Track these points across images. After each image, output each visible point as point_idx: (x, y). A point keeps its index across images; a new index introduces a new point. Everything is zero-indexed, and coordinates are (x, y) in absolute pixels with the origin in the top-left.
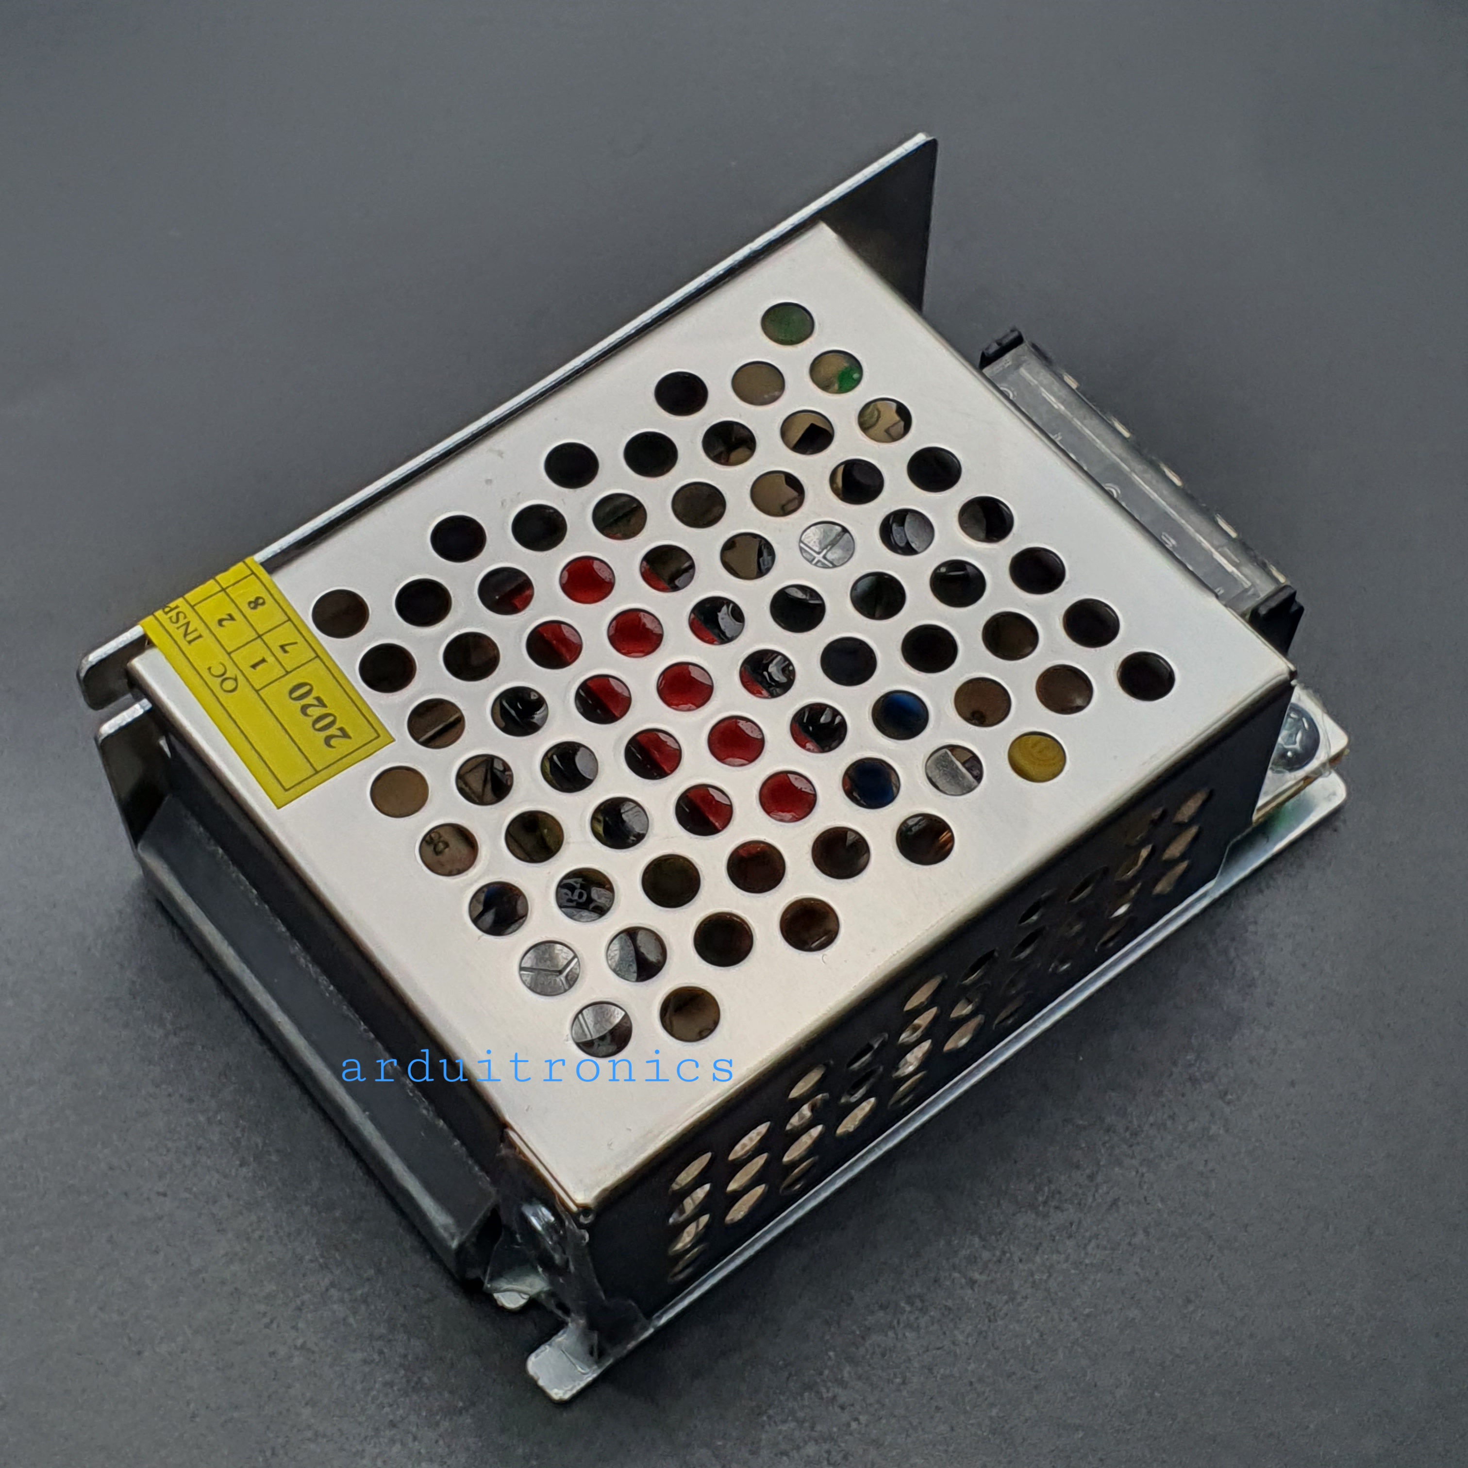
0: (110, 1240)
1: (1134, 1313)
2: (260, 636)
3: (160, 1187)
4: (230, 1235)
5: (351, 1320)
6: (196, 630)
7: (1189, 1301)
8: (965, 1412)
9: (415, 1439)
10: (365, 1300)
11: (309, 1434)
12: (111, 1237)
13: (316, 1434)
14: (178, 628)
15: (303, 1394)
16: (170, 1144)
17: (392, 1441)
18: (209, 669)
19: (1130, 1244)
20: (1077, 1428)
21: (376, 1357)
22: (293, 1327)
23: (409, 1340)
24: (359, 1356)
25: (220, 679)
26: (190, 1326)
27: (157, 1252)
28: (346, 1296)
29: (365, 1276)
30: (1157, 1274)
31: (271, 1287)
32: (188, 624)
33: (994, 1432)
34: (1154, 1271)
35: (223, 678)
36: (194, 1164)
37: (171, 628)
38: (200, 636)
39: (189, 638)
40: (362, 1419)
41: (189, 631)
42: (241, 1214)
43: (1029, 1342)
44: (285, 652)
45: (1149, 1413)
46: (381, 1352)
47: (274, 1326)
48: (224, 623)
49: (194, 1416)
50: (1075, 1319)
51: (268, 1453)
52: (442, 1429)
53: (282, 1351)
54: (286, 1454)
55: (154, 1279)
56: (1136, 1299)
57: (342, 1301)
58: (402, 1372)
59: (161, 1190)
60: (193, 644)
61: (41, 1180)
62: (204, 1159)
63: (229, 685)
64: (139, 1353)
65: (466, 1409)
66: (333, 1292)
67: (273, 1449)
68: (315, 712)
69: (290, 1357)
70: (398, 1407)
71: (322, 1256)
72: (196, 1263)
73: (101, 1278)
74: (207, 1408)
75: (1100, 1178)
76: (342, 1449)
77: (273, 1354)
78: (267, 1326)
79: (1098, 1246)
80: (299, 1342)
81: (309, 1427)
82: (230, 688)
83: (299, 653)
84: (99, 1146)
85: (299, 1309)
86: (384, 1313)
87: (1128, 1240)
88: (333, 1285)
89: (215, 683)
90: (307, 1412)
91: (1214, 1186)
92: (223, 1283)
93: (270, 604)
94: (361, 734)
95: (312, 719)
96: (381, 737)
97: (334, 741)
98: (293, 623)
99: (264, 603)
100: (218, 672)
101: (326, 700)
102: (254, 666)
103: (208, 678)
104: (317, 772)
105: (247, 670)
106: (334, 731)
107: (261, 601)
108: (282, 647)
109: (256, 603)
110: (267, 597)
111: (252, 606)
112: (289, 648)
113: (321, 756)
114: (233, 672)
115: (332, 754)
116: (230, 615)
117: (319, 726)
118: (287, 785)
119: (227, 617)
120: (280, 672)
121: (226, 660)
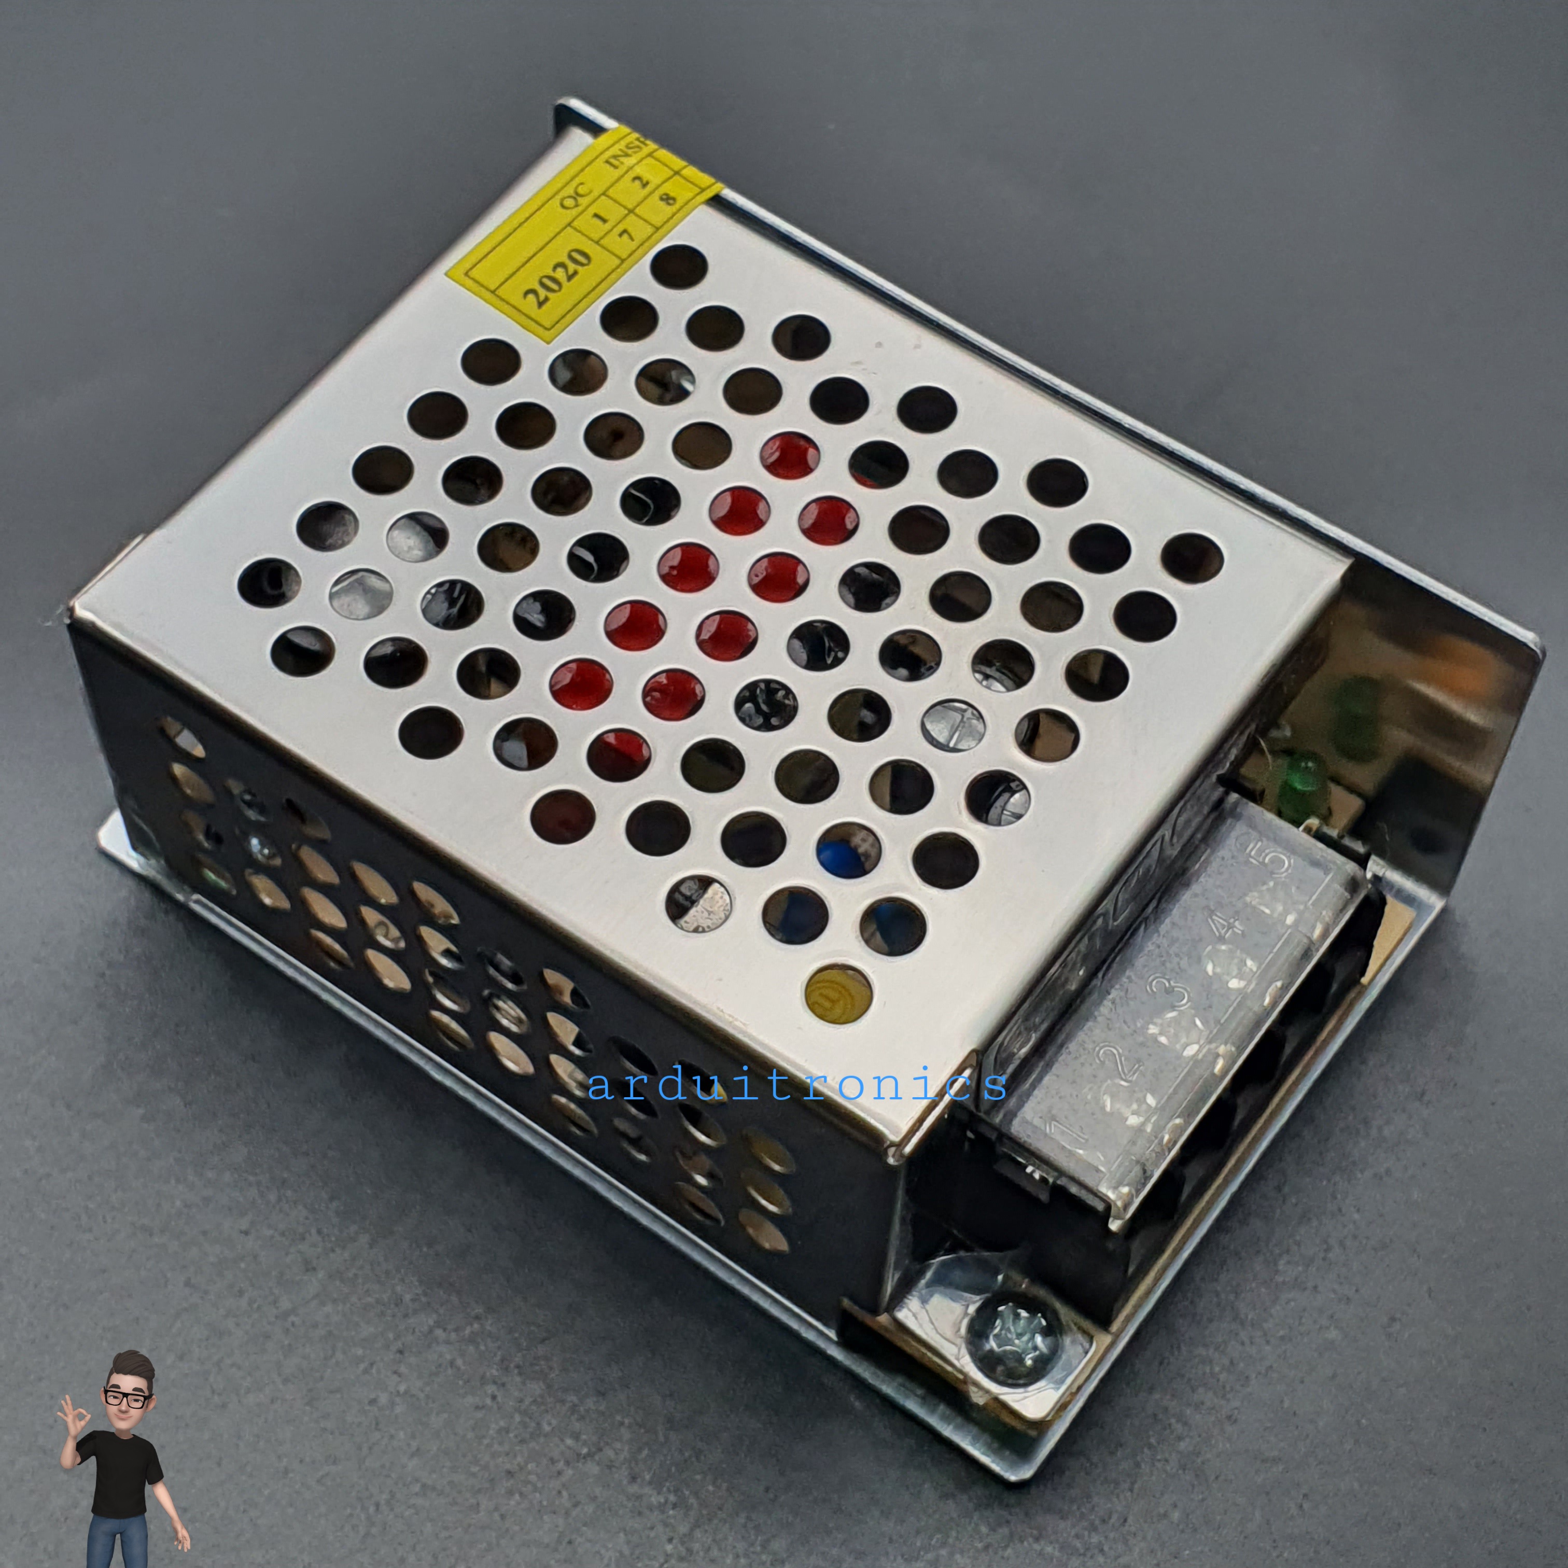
0: (188, 1283)
1: (1333, 1334)
2: (631, 211)
3: (244, 1224)
4: (321, 1274)
5: (459, 1362)
6: (622, 163)
7: (1393, 1319)
8: (1150, 1446)
9: (535, 1489)
10: (472, 1340)
11: (417, 1488)
12: (189, 1279)
13: (424, 1486)
14: (621, 150)
15: (409, 1445)
16: (251, 1178)
17: (510, 1493)
18: (582, 184)
19: (1324, 1259)
20: (1276, 1461)
21: (488, 1401)
22: (395, 1372)
23: (524, 1383)
24: (470, 1400)
25: (574, 195)
26: (279, 1375)
27: (241, 1293)
28: (453, 1336)
29: (473, 1314)
30: (1357, 1291)
31: (367, 1330)
32: (628, 156)
33: (1184, 1468)
34: (1354, 1289)
35: (577, 195)
36: (279, 1200)
37: (620, 146)
38: (617, 167)
39: (612, 161)
40: (474, 1469)
41: (619, 159)
42: (333, 1251)
43: (1217, 1369)
44: (621, 235)
45: (1356, 1442)
46: (494, 1397)
47: (374, 1371)
48: (637, 181)
49: (286, 1472)
50: (1268, 1342)
51: (372, 1509)
52: (564, 1479)
53: (383, 1399)
54: (392, 1510)
55: (238, 1325)
56: (1335, 1318)
57: (448, 1342)
58: (517, 1418)
59: (244, 1228)
61: (109, 1220)
62: (289, 1193)
63: (569, 202)
64: (224, 1406)
65: (590, 1455)
66: (439, 1332)
67: (377, 1505)
68: (560, 274)
69: (393, 1404)
70: (515, 1456)
71: (425, 1294)
72: (285, 1304)
73: (178, 1324)
74: (301, 1461)
75: (1286, 1189)
76: (454, 1503)
77: (373, 1402)
78: (366, 1371)
79: (1289, 1262)
80: (402, 1388)
81: (417, 1480)
82: (566, 205)
84: (173, 1182)
85: (401, 1352)
86: (495, 1355)
87: (1322, 1255)
88: (438, 1324)
89: (570, 191)
90: (412, 1464)
91: (1416, 1196)
92: (315, 1326)
93: (669, 210)
94: (546, 315)
95: (552, 274)
96: (548, 331)
97: (531, 297)
98: (655, 232)
99: (669, 204)
100: (581, 190)
101: (576, 279)
102: (596, 216)
103: (574, 184)
104: (493, 292)
105: (592, 210)
106: (542, 293)
107: (671, 202)
108: (625, 231)
109: (668, 199)
110: (677, 206)
111: (664, 197)
112: (625, 236)
113: (512, 291)
114: (584, 202)
115: (516, 299)
116: (647, 183)
117: (546, 281)
118: (473, 273)
119: (644, 182)
120: (596, 236)
121: (596, 193)
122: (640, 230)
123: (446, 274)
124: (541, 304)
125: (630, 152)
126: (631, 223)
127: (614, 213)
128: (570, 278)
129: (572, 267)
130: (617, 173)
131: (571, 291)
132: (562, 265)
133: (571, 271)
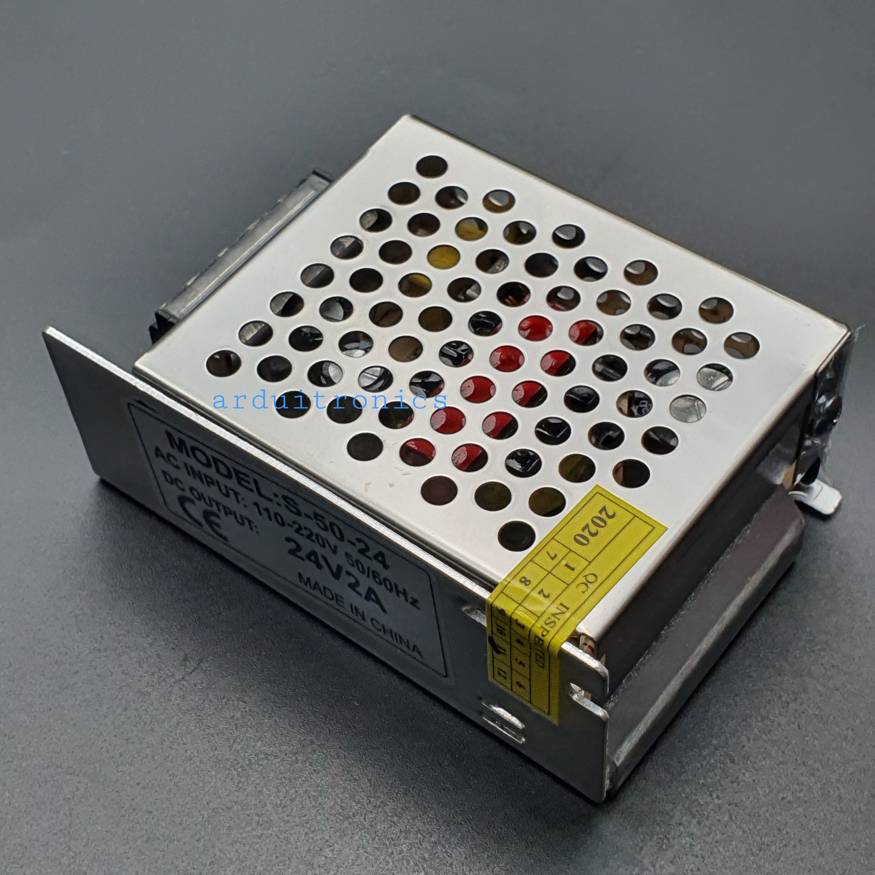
2: (550, 572)
6: (558, 608)
14: (559, 619)
18: (583, 592)
25: (589, 584)
32: (553, 615)
35: (587, 584)
37: (559, 624)
38: (561, 604)
39: (564, 610)
41: (560, 612)
44: (556, 556)
48: (547, 594)
60: (568, 607)
63: (591, 578)
68: (593, 529)
82: (593, 577)
83: (553, 548)
89: (592, 587)
93: (523, 574)
94: (600, 502)
95: (599, 529)
96: (598, 492)
97: (611, 513)
98: (533, 558)
99: (524, 578)
100: (584, 587)
101: (583, 525)
102: (573, 569)
103: (590, 591)
104: (635, 516)
105: (577, 572)
106: (603, 516)
107: (523, 580)
108: (553, 559)
109: (525, 581)
110: (518, 578)
111: (528, 583)
112: (553, 556)
113: (623, 517)
114: (581, 579)
115: (620, 512)
116: (539, 593)
117: (602, 524)
118: (650, 528)
119: (542, 594)
120: (572, 554)
121: (574, 585)
122: (542, 559)
123: (667, 529)
124: (604, 509)
125: (553, 619)
126: (550, 564)
127: (561, 571)
128: (587, 526)
129: (586, 533)
130: (561, 600)
131: (585, 517)
132: (594, 535)
133: (587, 531)
